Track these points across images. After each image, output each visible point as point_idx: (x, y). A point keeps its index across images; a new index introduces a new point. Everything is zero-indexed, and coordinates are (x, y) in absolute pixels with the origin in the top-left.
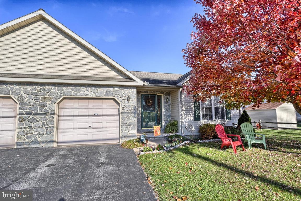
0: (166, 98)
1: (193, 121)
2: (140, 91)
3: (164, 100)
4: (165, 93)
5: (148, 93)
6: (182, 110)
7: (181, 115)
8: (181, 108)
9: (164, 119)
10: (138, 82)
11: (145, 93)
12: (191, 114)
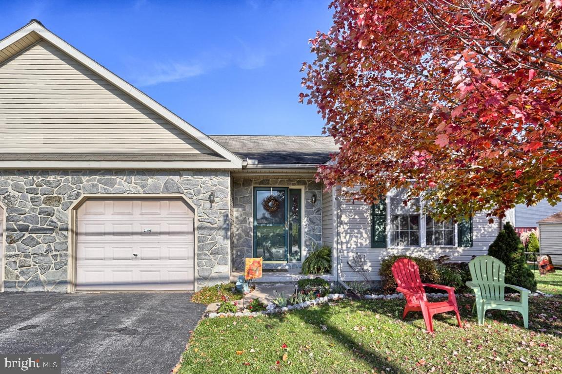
0: (311, 195)
1: (367, 250)
2: (252, 181)
4: (308, 183)
5: (268, 184)
7: (338, 234)
10: (230, 161)
11: (263, 184)
12: (364, 231)
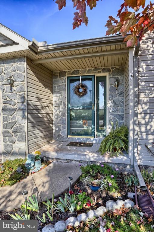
0: (114, 80)
2: (65, 72)
3: (111, 85)
4: (112, 70)
5: (78, 73)
6: (139, 102)
7: (136, 115)
8: (137, 96)
9: (110, 121)
10: (18, 44)
11: (74, 74)
